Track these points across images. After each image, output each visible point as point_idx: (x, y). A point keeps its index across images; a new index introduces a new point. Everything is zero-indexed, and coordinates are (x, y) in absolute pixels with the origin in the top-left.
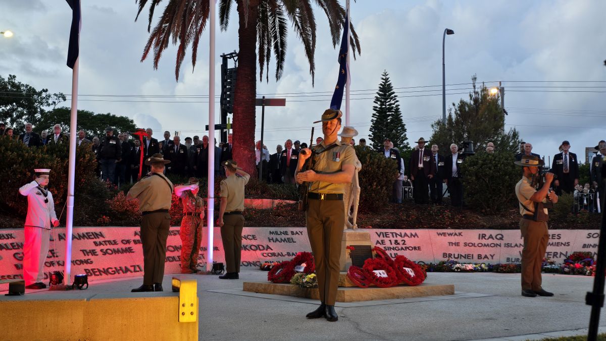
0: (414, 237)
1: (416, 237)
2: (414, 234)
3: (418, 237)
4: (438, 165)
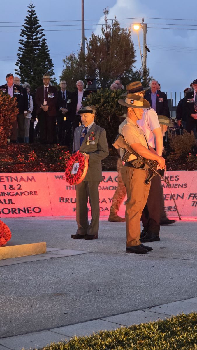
4: (67, 102)
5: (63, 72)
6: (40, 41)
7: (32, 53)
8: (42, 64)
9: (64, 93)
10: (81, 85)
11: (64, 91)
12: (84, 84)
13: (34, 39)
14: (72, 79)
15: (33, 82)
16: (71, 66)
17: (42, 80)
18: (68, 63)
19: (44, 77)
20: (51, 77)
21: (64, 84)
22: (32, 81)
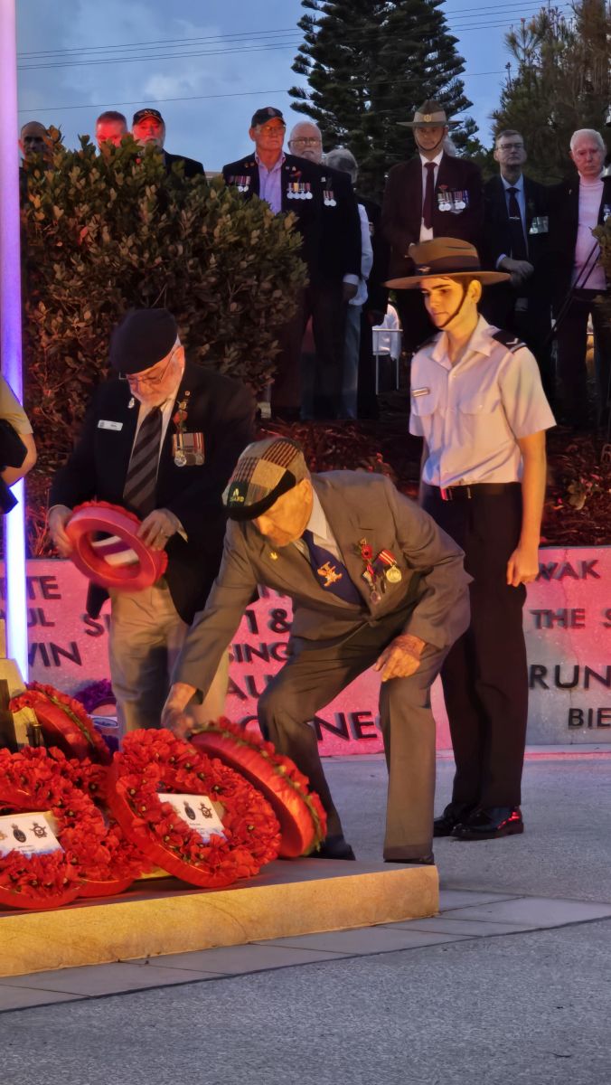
4: (528, 230)
5: (505, 93)
7: (367, 13)
8: (414, 61)
9: (516, 190)
10: (593, 151)
11: (512, 182)
14: (546, 124)
15: (371, 145)
16: (544, 64)
18: (528, 53)
19: (418, 117)
21: (513, 149)
22: (370, 138)
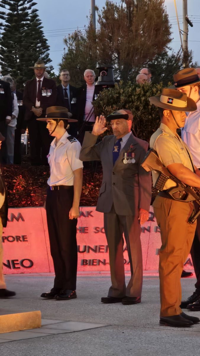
0: (18, 220)
1: (20, 219)
2: (17, 215)
3: (23, 220)
4: (71, 102)
5: (63, 58)
6: (28, 12)
7: (18, 30)
8: (33, 46)
9: (67, 89)
10: (91, 76)
11: (66, 86)
12: (95, 75)
13: (20, 11)
14: (77, 68)
15: (19, 74)
16: (76, 48)
17: (33, 70)
18: (71, 45)
19: (36, 65)
20: (47, 65)
21: (66, 76)
22: (19, 72)
